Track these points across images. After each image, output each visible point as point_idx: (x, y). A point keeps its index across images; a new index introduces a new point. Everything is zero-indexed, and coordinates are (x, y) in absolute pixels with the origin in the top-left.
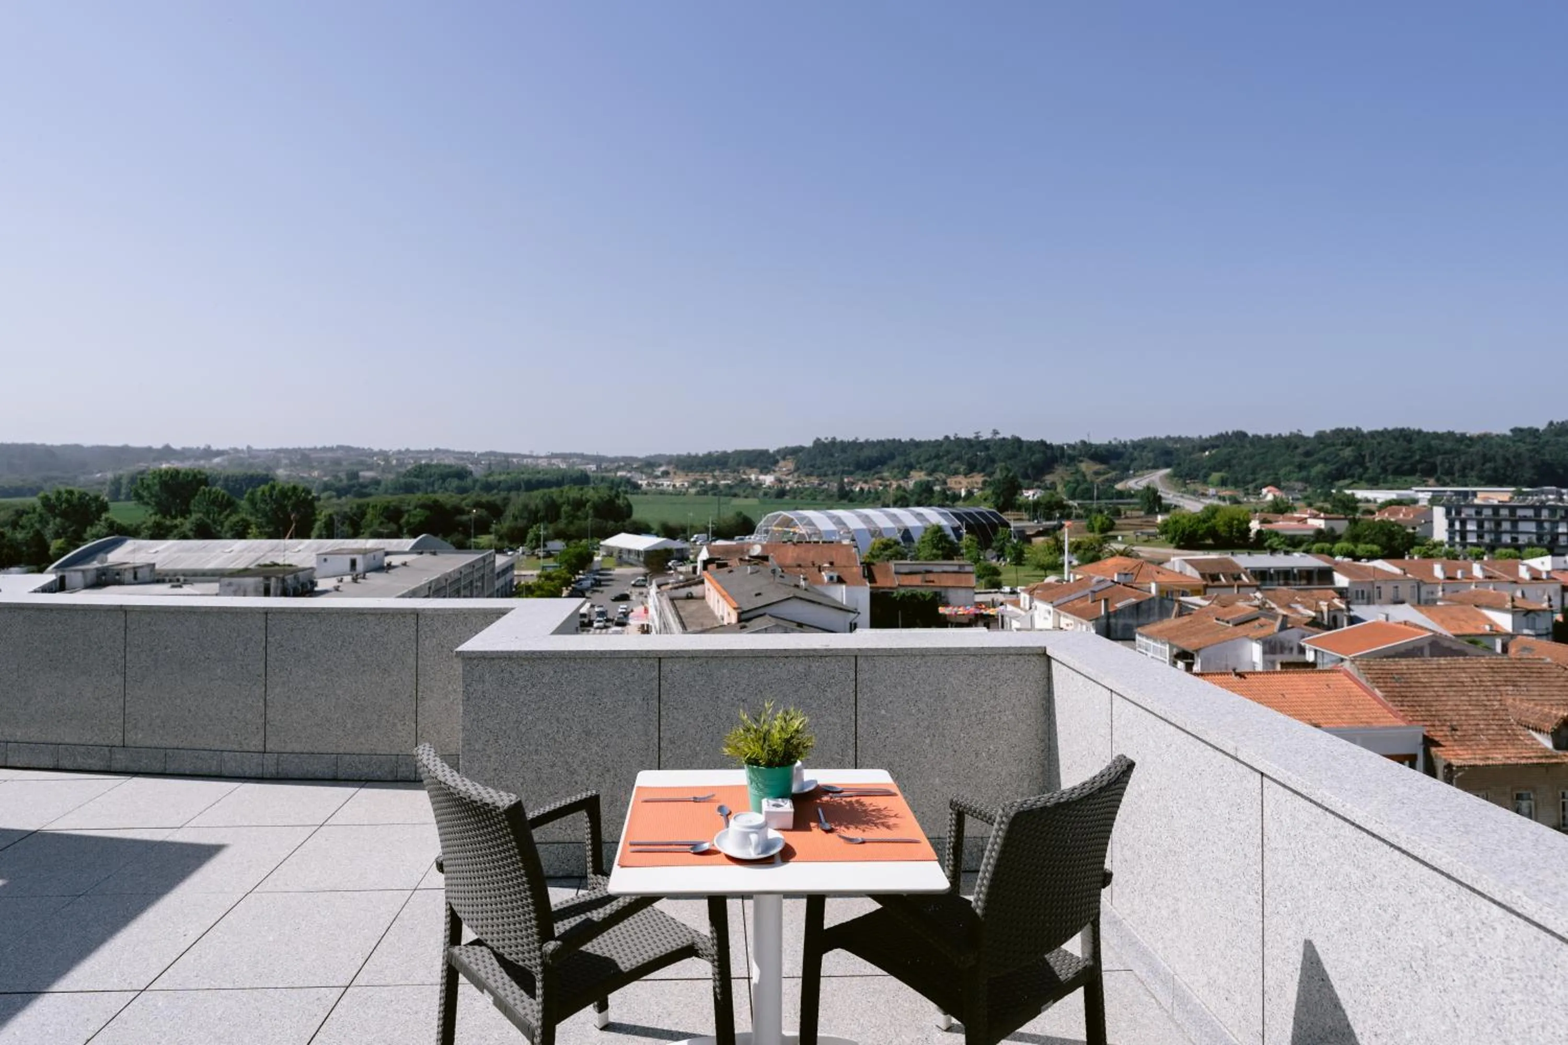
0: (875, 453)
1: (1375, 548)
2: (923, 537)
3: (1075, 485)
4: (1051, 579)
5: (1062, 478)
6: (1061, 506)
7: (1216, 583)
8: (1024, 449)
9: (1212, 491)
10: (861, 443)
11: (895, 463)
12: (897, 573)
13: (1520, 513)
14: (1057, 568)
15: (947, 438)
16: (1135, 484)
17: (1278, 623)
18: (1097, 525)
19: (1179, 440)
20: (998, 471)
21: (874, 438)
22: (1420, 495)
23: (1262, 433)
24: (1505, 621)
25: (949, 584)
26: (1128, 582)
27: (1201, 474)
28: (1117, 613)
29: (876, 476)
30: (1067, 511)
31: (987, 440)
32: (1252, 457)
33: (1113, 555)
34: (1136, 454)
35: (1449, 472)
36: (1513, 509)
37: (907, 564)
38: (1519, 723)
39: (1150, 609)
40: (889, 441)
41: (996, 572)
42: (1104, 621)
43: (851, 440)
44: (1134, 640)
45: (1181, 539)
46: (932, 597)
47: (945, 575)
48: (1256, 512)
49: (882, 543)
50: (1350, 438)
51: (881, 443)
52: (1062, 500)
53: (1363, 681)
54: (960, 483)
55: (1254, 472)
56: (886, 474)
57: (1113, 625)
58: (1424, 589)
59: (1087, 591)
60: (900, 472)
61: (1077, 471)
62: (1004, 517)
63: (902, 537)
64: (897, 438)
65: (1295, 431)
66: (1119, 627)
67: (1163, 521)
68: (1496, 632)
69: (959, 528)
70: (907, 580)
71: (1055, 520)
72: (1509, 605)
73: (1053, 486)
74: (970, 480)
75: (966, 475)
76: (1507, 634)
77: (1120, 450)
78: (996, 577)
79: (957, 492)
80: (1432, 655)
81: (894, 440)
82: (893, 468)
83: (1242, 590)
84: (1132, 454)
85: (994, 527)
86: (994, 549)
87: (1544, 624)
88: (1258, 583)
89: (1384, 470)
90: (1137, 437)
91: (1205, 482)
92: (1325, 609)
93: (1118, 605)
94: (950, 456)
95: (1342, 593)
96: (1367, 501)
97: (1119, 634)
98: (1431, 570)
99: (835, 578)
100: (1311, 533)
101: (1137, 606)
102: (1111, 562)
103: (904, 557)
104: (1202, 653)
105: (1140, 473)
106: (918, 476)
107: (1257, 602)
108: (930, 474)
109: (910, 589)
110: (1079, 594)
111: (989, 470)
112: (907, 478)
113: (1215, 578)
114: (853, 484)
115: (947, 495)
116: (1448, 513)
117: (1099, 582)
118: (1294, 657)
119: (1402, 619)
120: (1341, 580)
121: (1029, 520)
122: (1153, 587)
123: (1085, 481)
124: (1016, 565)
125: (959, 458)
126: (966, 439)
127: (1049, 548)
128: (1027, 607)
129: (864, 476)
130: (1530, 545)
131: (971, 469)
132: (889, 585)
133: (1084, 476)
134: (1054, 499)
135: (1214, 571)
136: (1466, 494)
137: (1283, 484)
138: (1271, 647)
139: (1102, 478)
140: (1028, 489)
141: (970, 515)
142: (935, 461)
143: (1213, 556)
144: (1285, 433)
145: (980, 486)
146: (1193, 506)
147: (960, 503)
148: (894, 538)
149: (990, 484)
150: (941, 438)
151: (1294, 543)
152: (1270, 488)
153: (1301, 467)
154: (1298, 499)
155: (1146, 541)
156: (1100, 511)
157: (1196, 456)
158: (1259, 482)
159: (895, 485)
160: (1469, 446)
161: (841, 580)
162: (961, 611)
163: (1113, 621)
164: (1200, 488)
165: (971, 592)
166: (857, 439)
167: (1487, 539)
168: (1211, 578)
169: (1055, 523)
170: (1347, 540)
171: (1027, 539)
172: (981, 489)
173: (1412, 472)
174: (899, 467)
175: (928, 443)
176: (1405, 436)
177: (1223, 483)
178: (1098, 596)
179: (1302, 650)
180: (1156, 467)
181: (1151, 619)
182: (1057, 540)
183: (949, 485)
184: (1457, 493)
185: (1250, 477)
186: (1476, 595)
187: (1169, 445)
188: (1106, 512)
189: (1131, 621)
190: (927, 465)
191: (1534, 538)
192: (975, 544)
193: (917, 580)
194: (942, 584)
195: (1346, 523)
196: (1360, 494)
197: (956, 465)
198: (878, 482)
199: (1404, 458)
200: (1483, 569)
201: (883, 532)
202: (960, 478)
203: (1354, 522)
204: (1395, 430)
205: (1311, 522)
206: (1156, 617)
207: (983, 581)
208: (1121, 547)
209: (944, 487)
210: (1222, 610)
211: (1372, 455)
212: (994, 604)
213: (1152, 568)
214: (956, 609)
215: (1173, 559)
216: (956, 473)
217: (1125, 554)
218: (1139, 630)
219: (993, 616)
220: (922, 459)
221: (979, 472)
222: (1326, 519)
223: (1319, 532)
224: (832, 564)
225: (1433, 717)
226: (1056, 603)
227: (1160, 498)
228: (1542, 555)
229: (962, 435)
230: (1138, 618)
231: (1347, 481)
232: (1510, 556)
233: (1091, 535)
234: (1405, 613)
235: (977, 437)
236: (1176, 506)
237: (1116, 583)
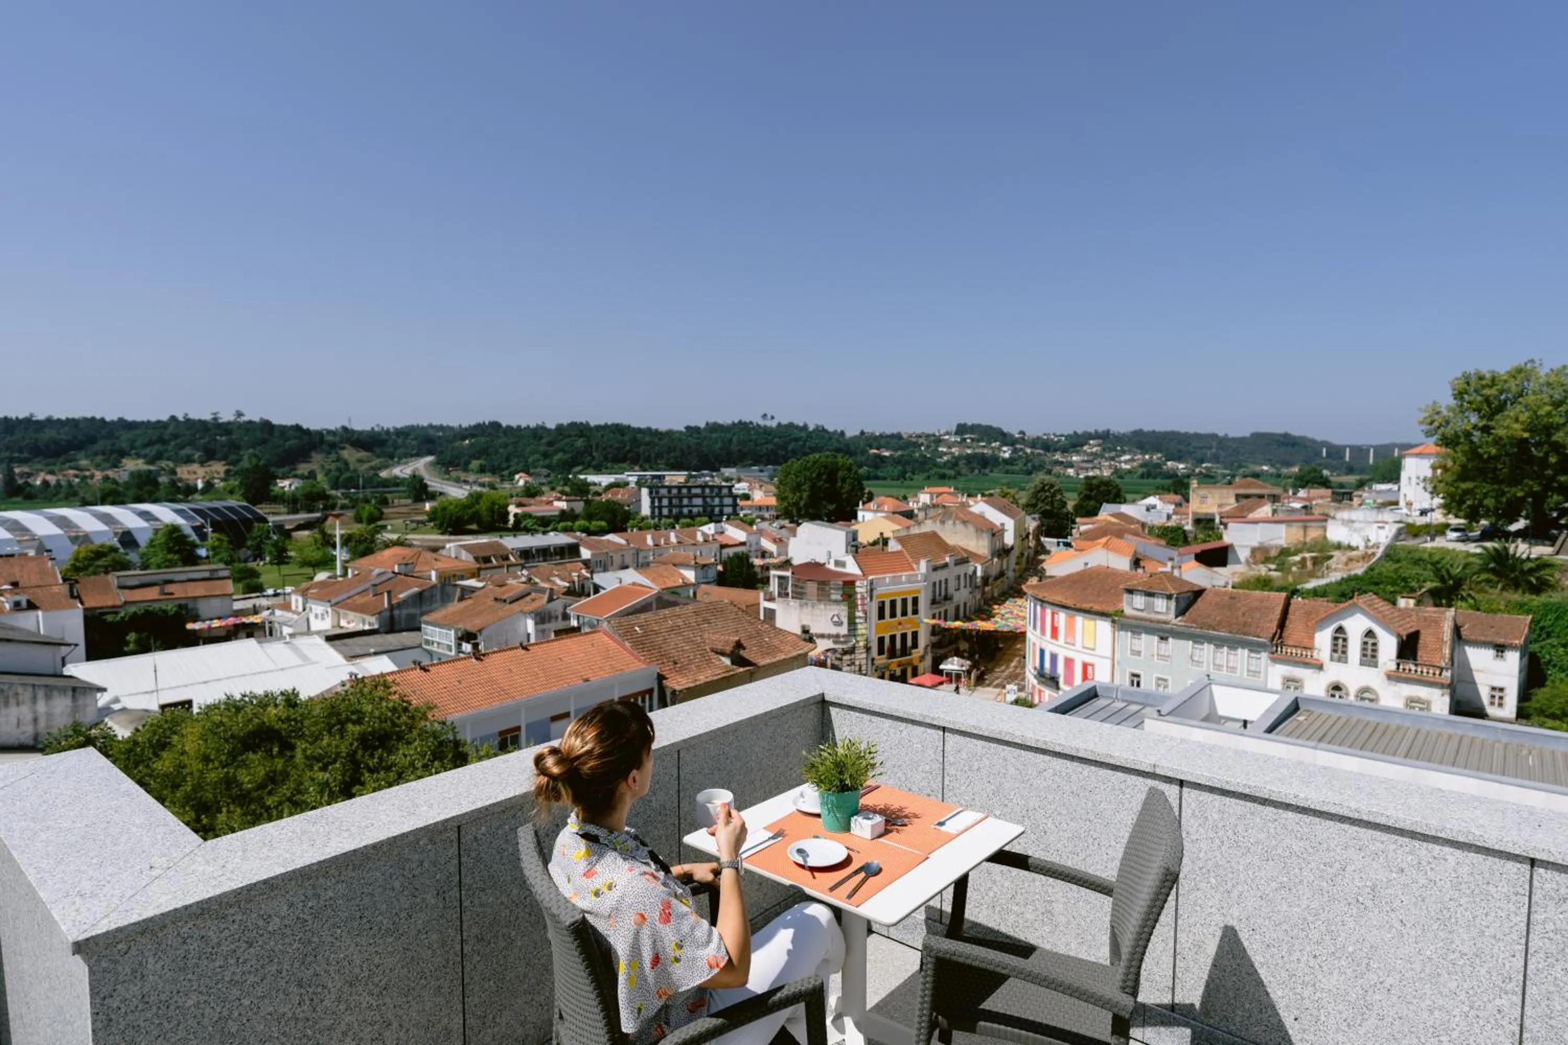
0: (64, 435)
1: (603, 523)
2: (152, 541)
3: (337, 474)
4: (322, 576)
5: (323, 467)
6: (323, 496)
7: (488, 565)
8: (276, 433)
9: (471, 478)
10: (38, 422)
11: (99, 446)
12: (122, 587)
13: (694, 491)
14: (327, 563)
15: (173, 418)
16: (403, 471)
17: (546, 596)
18: (365, 515)
19: (441, 428)
20: (246, 458)
21: (61, 414)
22: (630, 479)
23: (514, 424)
24: (690, 575)
25: (197, 594)
26: (408, 572)
27: (462, 461)
28: (400, 605)
29: (67, 465)
30: (331, 502)
31: (229, 423)
32: (506, 446)
33: (387, 545)
34: (400, 441)
35: (648, 460)
36: (689, 488)
37: (134, 575)
38: (712, 650)
39: (432, 596)
40: (86, 419)
41: (254, 574)
42: (388, 614)
43: (21, 416)
44: (419, 629)
45: (449, 525)
46: (176, 612)
47: (192, 584)
48: (512, 496)
49: (92, 551)
50: (580, 430)
51: (72, 423)
52: (324, 491)
53: (617, 637)
54: (195, 473)
55: (508, 459)
56: (84, 463)
57: (396, 617)
58: (641, 555)
59: (368, 585)
60: (105, 460)
61: (339, 459)
62: (260, 511)
63: (120, 542)
64: (98, 416)
65: (540, 423)
66: (403, 617)
67: (431, 508)
68: (686, 585)
69: (203, 526)
70: (137, 595)
71: (317, 511)
72: (693, 563)
73: (312, 475)
74: (208, 469)
75: (202, 463)
76: (694, 585)
77: (384, 437)
78: (256, 580)
79: (191, 483)
80: (658, 608)
81: (93, 419)
82: (96, 454)
83: (511, 569)
84: (395, 441)
85: (248, 524)
86: (248, 548)
87: (712, 574)
88: (523, 562)
89: (606, 458)
90: (400, 424)
91: (466, 470)
92: (576, 579)
93: (402, 596)
94: (178, 441)
95: (586, 563)
96: (595, 484)
97: (403, 625)
98: (645, 539)
99: (24, 604)
100: (557, 513)
101: (420, 595)
102: (388, 553)
103: (126, 566)
104: (485, 633)
105: (404, 460)
106: (133, 465)
107: (524, 579)
108: (151, 462)
109: (142, 605)
110: (359, 589)
111: (233, 457)
112: (116, 466)
113: (487, 560)
114: (29, 475)
115: (178, 488)
116: (651, 493)
117: (380, 574)
118: (561, 625)
119: (630, 581)
120: (586, 553)
121: (288, 513)
122: (433, 574)
123: (348, 469)
124: (278, 564)
125: (191, 443)
126: (200, 421)
127: (316, 541)
128: (300, 609)
129: (47, 465)
130: (699, 515)
131: (209, 455)
132: (110, 603)
133: (346, 463)
134: (315, 490)
135: (487, 554)
136: (659, 477)
137: (532, 471)
138: (542, 618)
139: (366, 466)
140: (284, 478)
141: (215, 510)
142: (157, 447)
143: (483, 539)
144: (533, 425)
145: (222, 475)
146: (457, 493)
147: (197, 496)
148: (108, 543)
149: (237, 473)
150: (165, 418)
151: (545, 524)
152: (522, 474)
153: (546, 455)
154: (543, 484)
155: (414, 529)
156: (367, 501)
157: (457, 444)
158: (512, 469)
159: (99, 475)
160: (660, 439)
161: (32, 606)
162: (216, 624)
163: (396, 612)
164: (463, 475)
165: (226, 601)
166: (32, 415)
167: (675, 511)
168: (484, 559)
169: (318, 515)
170: (584, 519)
171: (287, 534)
172: (222, 480)
173: (623, 460)
174: (103, 453)
175: (147, 425)
176: (619, 429)
177: (482, 470)
178: (379, 590)
179: (566, 617)
180: (419, 455)
181: (434, 606)
182: (323, 533)
183: (179, 475)
184: (654, 477)
185: (504, 465)
186: (674, 556)
187: (432, 432)
188: (373, 501)
189: (412, 611)
190: (147, 451)
191: (701, 509)
192: (225, 544)
193: (152, 593)
194: (190, 595)
195: (582, 504)
196: (591, 478)
197: (187, 451)
198: (72, 472)
199: (618, 449)
200: (677, 537)
201: (91, 536)
202: (195, 467)
203: (588, 502)
204: (613, 425)
205: (556, 503)
206: (438, 604)
207: (240, 586)
208: (394, 537)
209: (174, 477)
210: (498, 589)
211: (597, 445)
212: (255, 611)
213: (429, 555)
214: (208, 622)
215: (448, 546)
216: (189, 460)
217: (399, 543)
218: (425, 618)
219: (256, 624)
220: (138, 444)
221: (220, 460)
222: (567, 501)
223: (563, 512)
224: (15, 584)
225: (663, 656)
226: (333, 601)
227: (426, 486)
228: (706, 523)
229: (195, 415)
230: (421, 605)
231: (580, 468)
232: (688, 526)
233: (360, 526)
234: (631, 576)
235: (215, 419)
236: (441, 494)
237: (397, 574)
